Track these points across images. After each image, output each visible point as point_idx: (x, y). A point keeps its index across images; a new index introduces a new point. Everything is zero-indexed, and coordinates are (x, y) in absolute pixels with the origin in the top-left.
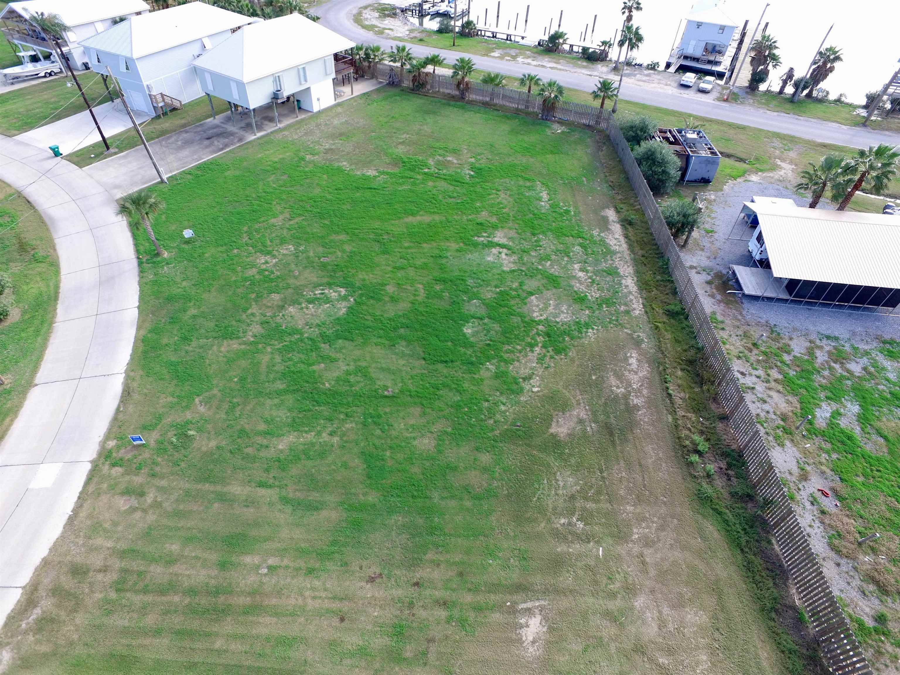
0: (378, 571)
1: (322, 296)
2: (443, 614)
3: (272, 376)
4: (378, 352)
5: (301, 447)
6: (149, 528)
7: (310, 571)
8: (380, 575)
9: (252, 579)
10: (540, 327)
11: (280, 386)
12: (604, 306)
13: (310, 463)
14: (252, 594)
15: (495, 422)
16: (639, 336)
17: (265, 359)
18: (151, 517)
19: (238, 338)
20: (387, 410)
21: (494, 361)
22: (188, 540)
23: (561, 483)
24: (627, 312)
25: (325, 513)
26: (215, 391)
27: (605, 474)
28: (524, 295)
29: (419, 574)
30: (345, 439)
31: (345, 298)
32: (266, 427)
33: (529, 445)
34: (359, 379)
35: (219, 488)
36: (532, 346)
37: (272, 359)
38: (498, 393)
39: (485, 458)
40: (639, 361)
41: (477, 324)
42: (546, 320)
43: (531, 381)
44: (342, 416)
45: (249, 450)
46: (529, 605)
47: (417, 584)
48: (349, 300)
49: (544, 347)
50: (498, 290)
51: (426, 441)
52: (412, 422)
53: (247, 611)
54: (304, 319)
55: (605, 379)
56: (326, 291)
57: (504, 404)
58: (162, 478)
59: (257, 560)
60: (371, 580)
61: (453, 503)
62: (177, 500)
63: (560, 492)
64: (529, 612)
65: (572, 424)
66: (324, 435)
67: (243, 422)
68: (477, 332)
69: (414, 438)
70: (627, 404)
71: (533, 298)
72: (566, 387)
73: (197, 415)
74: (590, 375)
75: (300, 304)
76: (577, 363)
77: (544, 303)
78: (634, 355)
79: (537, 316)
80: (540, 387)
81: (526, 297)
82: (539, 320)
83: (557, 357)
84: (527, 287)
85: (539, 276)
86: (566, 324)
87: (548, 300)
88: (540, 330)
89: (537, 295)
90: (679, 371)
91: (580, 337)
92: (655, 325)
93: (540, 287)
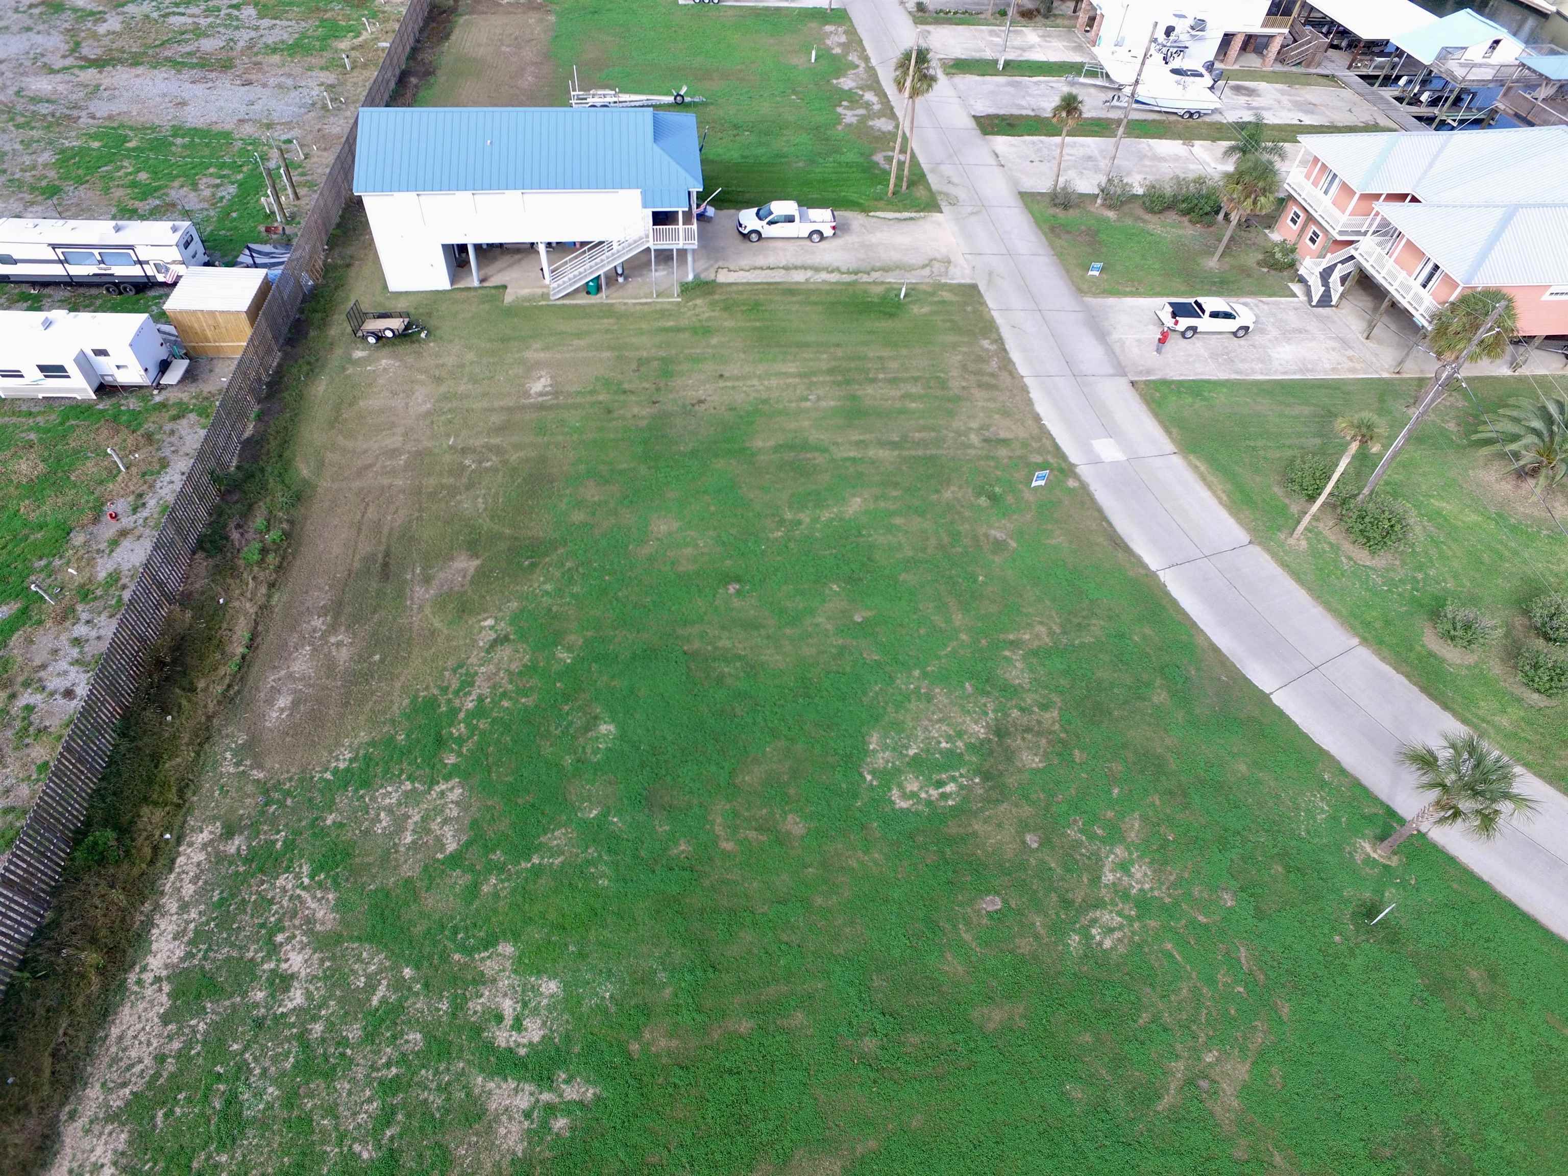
0: (697, 407)
1: (935, 777)
2: (626, 386)
3: (929, 591)
4: (773, 658)
5: (831, 502)
6: (952, 417)
7: (765, 402)
8: (693, 405)
9: (820, 392)
10: (451, 760)
11: (908, 578)
12: (279, 845)
13: (811, 487)
14: (812, 384)
15: (563, 565)
16: (237, 764)
17: (959, 619)
18: (957, 424)
19: (1034, 653)
20: (728, 563)
21: (556, 667)
22: (903, 411)
23: (480, 500)
24: (229, 833)
25: (771, 443)
26: (997, 559)
27: (417, 514)
28: (473, 855)
29: (654, 410)
30: (777, 519)
31: (888, 777)
32: (892, 521)
33: (514, 538)
34: (789, 604)
35: (905, 453)
36: (480, 711)
37: (948, 621)
38: (554, 609)
39: (578, 517)
40: (270, 702)
41: (589, 751)
42: (433, 782)
43: (494, 636)
44: (792, 545)
45: (895, 493)
46: (540, 399)
47: (654, 403)
48: (873, 772)
49: (453, 712)
50: (536, 860)
51: (664, 528)
52: (689, 551)
53: (814, 373)
55: (356, 658)
57: (547, 593)
58: (980, 458)
59: (823, 404)
60: (701, 402)
61: (624, 466)
62: (944, 439)
63: (483, 491)
64: (541, 394)
65: (442, 575)
66: (808, 520)
67: (927, 525)
68: (587, 729)
69: (681, 530)
70: (337, 615)
71: (451, 847)
72: (433, 633)
73: (997, 525)
74: (382, 661)
75: (971, 747)
76: (398, 685)
77: (429, 831)
78: (275, 715)
79: (453, 788)
80: (482, 628)
81: (469, 843)
82: (447, 778)
83: (436, 692)
84: (460, 879)
85: (419, 930)
86: (390, 778)
87: (414, 842)
88: (452, 751)
89: (440, 856)
90: (201, 684)
91: (373, 743)
92: (181, 797)
93: (428, 889)
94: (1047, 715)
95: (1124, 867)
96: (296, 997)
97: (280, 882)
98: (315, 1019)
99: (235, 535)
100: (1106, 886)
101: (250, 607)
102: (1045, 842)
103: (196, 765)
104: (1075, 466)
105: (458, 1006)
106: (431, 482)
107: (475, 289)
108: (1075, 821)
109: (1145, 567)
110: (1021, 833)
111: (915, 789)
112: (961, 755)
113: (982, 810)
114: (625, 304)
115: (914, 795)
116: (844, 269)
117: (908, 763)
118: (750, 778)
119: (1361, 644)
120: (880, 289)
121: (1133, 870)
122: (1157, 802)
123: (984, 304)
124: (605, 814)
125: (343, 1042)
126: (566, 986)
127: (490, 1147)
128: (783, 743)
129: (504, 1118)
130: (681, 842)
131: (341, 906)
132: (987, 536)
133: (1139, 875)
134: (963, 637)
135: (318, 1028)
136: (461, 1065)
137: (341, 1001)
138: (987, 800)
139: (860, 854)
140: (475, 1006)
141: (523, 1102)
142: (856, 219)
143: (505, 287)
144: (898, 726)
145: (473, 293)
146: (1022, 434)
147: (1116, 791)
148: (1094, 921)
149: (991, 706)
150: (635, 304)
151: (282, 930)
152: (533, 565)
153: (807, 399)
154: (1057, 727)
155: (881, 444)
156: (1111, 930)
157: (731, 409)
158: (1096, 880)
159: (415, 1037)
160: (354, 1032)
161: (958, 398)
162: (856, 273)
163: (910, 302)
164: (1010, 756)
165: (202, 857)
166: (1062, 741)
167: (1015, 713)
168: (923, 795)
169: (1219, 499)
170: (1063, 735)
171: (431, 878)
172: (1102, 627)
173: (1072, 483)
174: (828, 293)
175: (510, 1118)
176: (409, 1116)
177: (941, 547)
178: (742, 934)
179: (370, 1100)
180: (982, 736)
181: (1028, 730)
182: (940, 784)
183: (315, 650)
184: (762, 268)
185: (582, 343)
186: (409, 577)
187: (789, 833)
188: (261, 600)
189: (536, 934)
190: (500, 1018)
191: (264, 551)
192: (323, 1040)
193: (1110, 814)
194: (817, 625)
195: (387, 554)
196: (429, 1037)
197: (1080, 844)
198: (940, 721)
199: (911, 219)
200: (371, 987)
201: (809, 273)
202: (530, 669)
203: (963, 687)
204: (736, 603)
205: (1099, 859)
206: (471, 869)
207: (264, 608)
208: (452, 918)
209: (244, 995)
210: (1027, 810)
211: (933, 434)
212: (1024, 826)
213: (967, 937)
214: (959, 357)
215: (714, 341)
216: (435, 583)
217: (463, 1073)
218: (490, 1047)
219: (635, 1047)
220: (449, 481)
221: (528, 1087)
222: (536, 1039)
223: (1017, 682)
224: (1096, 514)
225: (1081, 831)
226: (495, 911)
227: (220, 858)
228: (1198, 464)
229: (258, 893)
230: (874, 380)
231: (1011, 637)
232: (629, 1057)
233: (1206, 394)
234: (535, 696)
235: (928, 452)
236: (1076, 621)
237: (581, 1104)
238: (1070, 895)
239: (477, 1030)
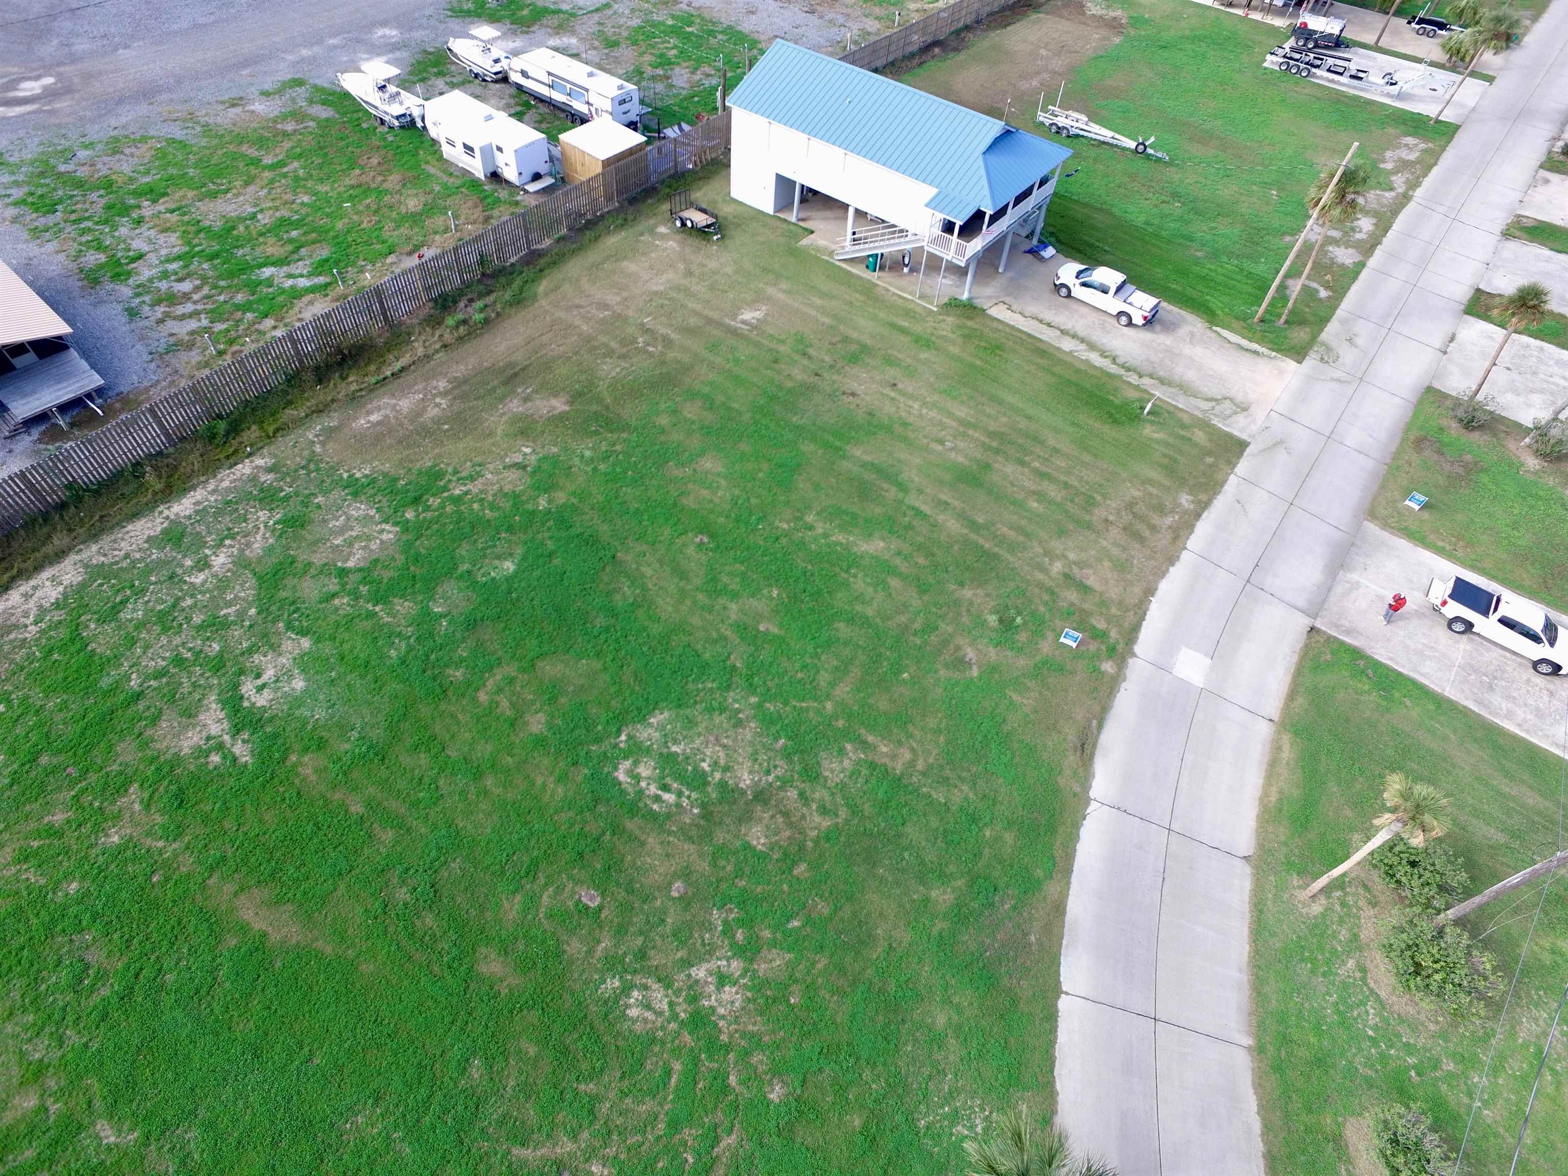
0: (845, 397)
1: (668, 780)
2: (811, 351)
3: (847, 651)
4: (666, 606)
5: (856, 531)
6: (1060, 537)
7: (905, 424)
8: (844, 393)
9: (961, 445)
10: (410, 515)
11: (843, 629)
12: (283, 494)
13: (855, 509)
14: (964, 435)
15: (614, 445)
16: (316, 436)
17: (843, 690)
18: (1057, 545)
19: (873, 766)
20: (721, 519)
21: (530, 507)
22: (1017, 503)
23: (618, 369)
24: (272, 469)
25: (868, 458)
26: (942, 672)
27: (570, 354)
28: (354, 578)
29: (810, 380)
30: (798, 514)
31: (637, 750)
32: (889, 579)
33: (607, 408)
34: (725, 579)
35: (973, 536)
36: (457, 500)
37: (832, 684)
38: (574, 469)
39: (664, 420)
40: (369, 413)
41: (482, 570)
42: (386, 521)
43: (520, 460)
44: (784, 541)
45: (921, 561)
46: (739, 325)
47: (817, 375)
48: (630, 737)
49: (445, 489)
50: (377, 609)
51: (708, 465)
52: (705, 493)
53: (975, 427)
54: (735, 740)
55: (436, 419)
56: (653, 789)
57: (582, 456)
58: (1041, 586)
59: (953, 455)
60: (853, 394)
61: (736, 406)
62: (1025, 548)
63: (626, 365)
64: (744, 322)
65: (538, 403)
66: (821, 531)
67: (916, 603)
68: (498, 557)
69: (719, 475)
70: (456, 387)
71: (350, 564)
72: (491, 434)
73: (980, 647)
74: (447, 430)
75: (723, 785)
76: (437, 451)
77: (351, 545)
78: (363, 422)
79: (389, 532)
80: (520, 451)
81: (360, 570)
82: (396, 524)
83: (450, 470)
84: (333, 585)
85: (283, 594)
86: (371, 500)
87: (338, 546)
88: (416, 511)
89: (339, 564)
90: (350, 379)
91: (385, 475)
92: (274, 433)
93: (313, 577)
94: (817, 819)
95: (722, 980)
96: (198, 579)
97: (260, 513)
98: (192, 596)
99: (462, 304)
100: (689, 976)
101: (420, 352)
102: (685, 901)
103: (299, 422)
104: (1134, 655)
105: (250, 651)
106: (603, 339)
107: (790, 223)
108: (731, 910)
109: (1086, 786)
110: (676, 876)
111: (643, 775)
112: (709, 783)
113: (670, 833)
114: (888, 290)
115: (638, 778)
116: (1120, 361)
117: (661, 754)
118: (550, 669)
119: (1249, 1049)
120: (1132, 394)
121: (727, 988)
122: (820, 966)
123: (1232, 465)
124: (442, 616)
125: (188, 619)
126: (306, 691)
127: (177, 736)
128: (597, 665)
129: (198, 729)
130: (462, 670)
131: (269, 550)
132: (958, 648)
133: (725, 997)
134: (829, 705)
135: (189, 602)
136: (215, 682)
137: (213, 598)
138: (684, 833)
139: (551, 779)
140: (258, 657)
141: (214, 730)
142: (1193, 324)
143: (812, 232)
144: (691, 723)
145: (785, 226)
146: (1114, 592)
147: (796, 923)
148: (646, 988)
149: (779, 772)
150: (894, 294)
151: (233, 538)
152: (596, 433)
153: (941, 442)
154: (814, 833)
155: (962, 516)
156: (648, 1007)
157: (870, 414)
158: (688, 963)
159: (216, 647)
160: (197, 619)
161: (1089, 526)
162: (1128, 370)
163: (1152, 422)
164: (746, 817)
165: (247, 471)
166: (802, 848)
167: (793, 794)
168: (643, 784)
169: (1265, 795)
170: (810, 844)
171: (321, 572)
172: (966, 799)
173: (1108, 667)
174: (1078, 371)
175: (201, 731)
176: (168, 683)
177: (904, 628)
178: (422, 755)
179: (164, 659)
180: (742, 785)
181: (786, 814)
182: (665, 788)
183: (423, 399)
184: (1041, 321)
185: (818, 302)
186: (519, 390)
187: (526, 723)
188: (430, 352)
189: (327, 648)
190: (258, 676)
191: (465, 322)
192: (183, 610)
193: (767, 934)
194: (725, 608)
195: (523, 369)
196: (221, 654)
197: (711, 929)
198: (724, 746)
199: (1256, 353)
200: (229, 604)
201: (1083, 347)
202: (516, 496)
203: (776, 739)
204: (691, 550)
205: (711, 953)
206: (344, 585)
207: (428, 357)
208: (304, 602)
209: (184, 556)
210: (704, 866)
211: (1021, 538)
212: (686, 874)
213: (545, 899)
214: (1137, 494)
215: (924, 356)
216: (530, 404)
217: (211, 687)
218: (236, 686)
219: (293, 758)
220: (613, 344)
221: (226, 725)
222: (258, 704)
223: (827, 774)
224: (1097, 708)
225: (726, 922)
226: (326, 617)
227: (253, 479)
228: (1286, 748)
229: (247, 511)
230: (1022, 463)
231: (870, 739)
232: (284, 759)
233: (1397, 695)
234: (496, 514)
235: (996, 550)
236: (947, 772)
237: (235, 759)
238: (652, 953)
239: (242, 672)
